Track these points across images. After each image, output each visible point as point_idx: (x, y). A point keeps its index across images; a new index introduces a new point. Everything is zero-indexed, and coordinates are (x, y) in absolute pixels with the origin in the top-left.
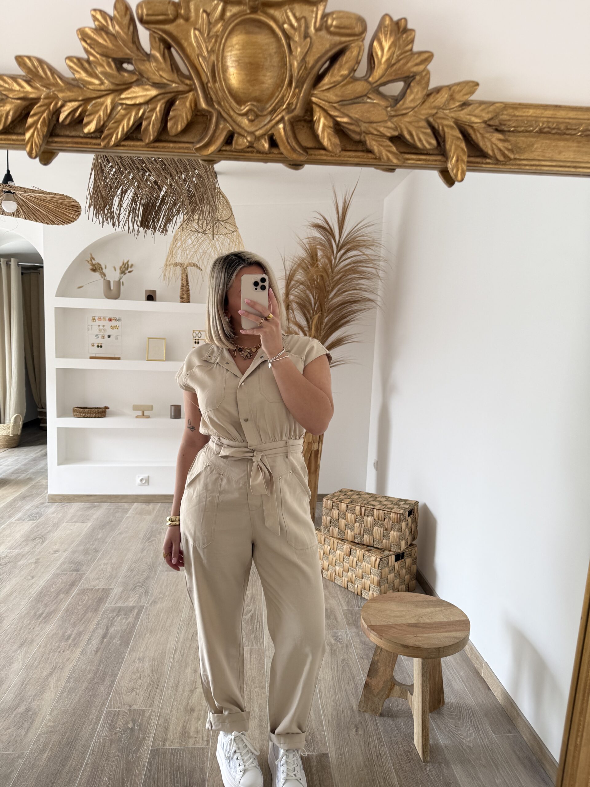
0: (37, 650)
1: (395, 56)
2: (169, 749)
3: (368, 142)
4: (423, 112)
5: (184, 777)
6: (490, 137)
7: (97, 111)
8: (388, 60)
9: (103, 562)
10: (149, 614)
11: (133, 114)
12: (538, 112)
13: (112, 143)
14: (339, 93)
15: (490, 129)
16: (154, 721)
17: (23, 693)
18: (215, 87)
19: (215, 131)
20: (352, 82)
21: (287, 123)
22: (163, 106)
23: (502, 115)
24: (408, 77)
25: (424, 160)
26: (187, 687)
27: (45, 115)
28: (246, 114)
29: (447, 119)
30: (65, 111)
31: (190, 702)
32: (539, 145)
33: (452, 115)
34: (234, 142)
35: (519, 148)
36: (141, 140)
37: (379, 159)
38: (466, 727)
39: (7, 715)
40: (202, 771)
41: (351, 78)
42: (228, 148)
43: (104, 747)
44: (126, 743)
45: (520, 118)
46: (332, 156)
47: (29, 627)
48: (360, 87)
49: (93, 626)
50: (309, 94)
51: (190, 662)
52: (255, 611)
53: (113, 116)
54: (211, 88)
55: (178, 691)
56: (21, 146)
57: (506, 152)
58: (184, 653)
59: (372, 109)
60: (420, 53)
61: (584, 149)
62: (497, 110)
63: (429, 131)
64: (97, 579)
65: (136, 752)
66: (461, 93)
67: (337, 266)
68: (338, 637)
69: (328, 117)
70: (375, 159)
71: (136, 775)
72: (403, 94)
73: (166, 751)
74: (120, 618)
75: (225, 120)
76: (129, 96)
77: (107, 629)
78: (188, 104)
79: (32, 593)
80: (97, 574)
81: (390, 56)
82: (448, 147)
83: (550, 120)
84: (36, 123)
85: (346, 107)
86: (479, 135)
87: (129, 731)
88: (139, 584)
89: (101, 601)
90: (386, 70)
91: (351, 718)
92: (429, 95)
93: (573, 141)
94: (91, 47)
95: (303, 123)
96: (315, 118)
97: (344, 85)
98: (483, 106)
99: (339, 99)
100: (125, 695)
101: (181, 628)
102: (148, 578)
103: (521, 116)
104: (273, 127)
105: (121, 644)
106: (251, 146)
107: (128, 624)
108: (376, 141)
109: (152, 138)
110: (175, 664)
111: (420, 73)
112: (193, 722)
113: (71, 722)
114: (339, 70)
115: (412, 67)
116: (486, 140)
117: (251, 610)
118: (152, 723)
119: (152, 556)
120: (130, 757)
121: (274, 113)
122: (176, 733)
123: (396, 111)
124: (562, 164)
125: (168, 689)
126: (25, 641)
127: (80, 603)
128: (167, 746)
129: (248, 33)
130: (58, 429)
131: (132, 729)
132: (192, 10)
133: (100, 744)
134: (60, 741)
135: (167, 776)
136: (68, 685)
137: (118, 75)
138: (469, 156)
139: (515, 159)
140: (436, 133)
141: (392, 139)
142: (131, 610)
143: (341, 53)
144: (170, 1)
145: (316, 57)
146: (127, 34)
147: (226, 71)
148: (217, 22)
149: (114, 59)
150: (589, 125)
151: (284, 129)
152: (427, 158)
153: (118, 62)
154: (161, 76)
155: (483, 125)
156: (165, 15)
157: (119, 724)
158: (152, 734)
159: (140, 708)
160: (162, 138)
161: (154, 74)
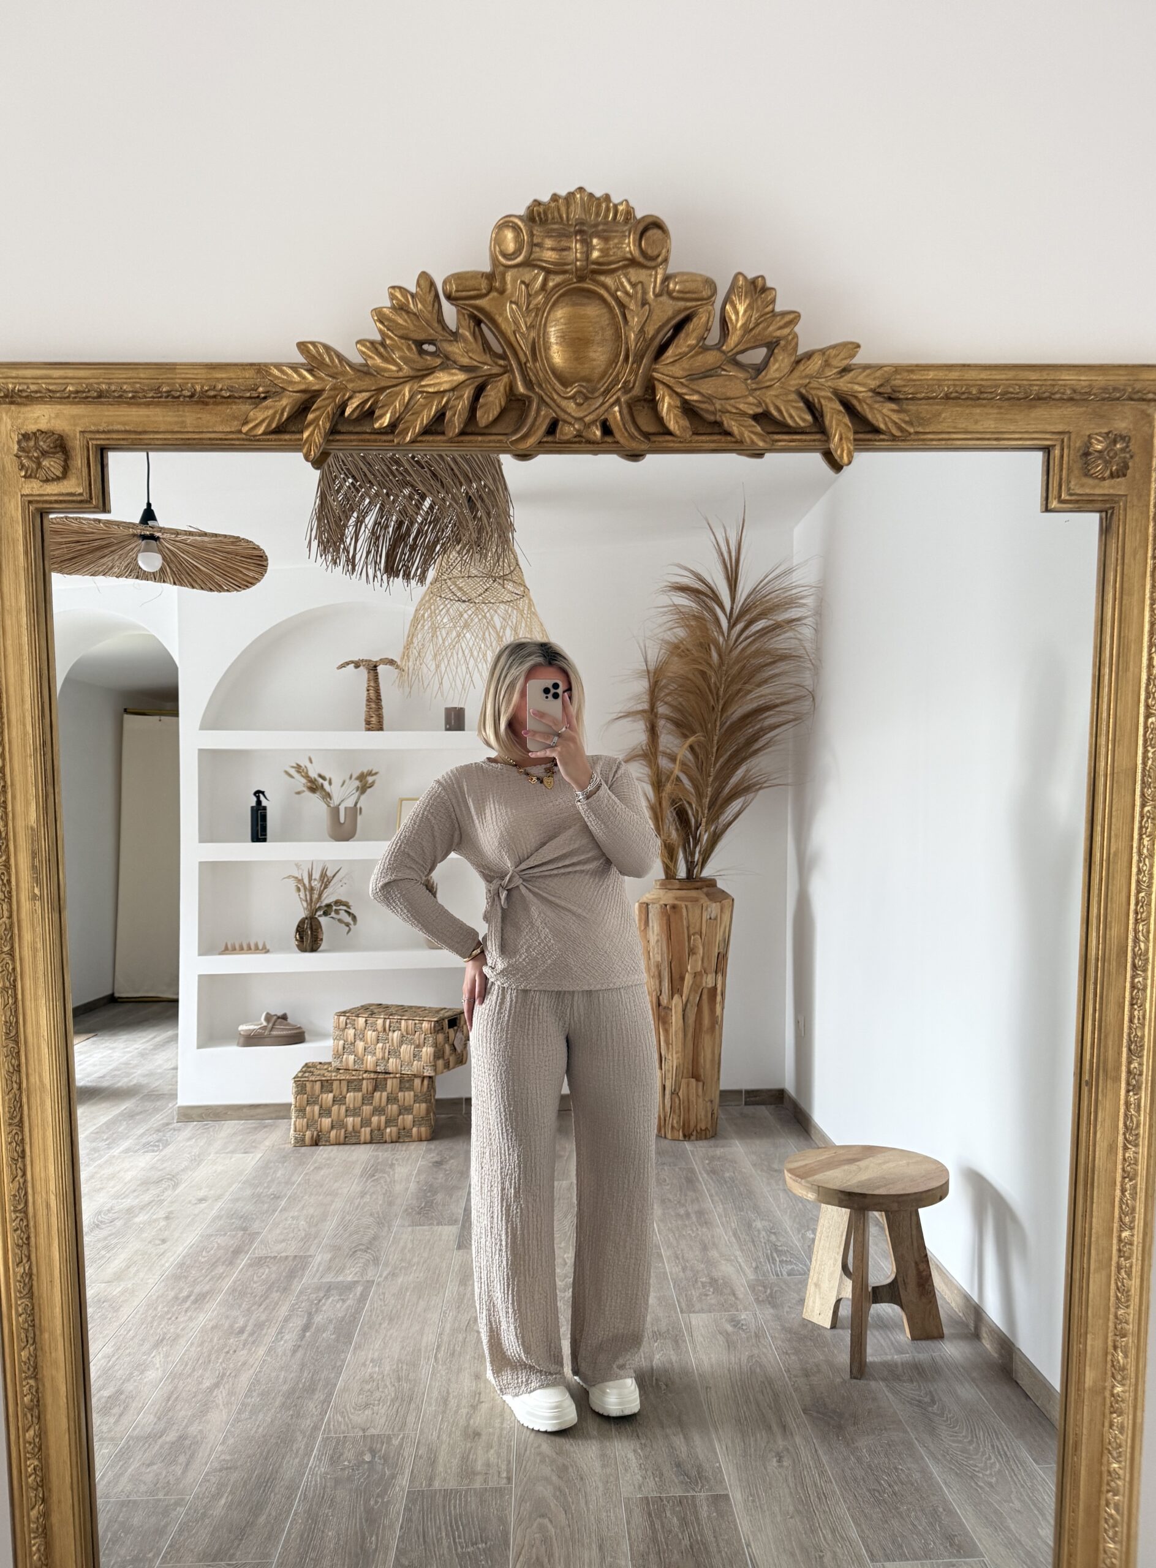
0: (187, 1350)
1: (753, 319)
2: (440, 1490)
3: (726, 423)
4: (792, 382)
5: (470, 1530)
6: (880, 408)
7: (393, 403)
8: (743, 325)
9: (291, 1214)
10: (384, 1294)
11: (436, 402)
12: (941, 375)
13: (408, 439)
14: (687, 367)
15: (879, 399)
16: (408, 1451)
17: (170, 1413)
18: (535, 367)
19: (535, 419)
20: (701, 353)
21: (624, 406)
22: (472, 392)
23: (895, 379)
24: (771, 342)
25: (799, 440)
26: (464, 1402)
27: (329, 409)
28: (573, 397)
29: (824, 390)
30: (353, 403)
31: (472, 1422)
32: (948, 414)
33: (829, 384)
34: (558, 431)
35: (922, 419)
36: (443, 433)
37: (741, 442)
38: (983, 1455)
39: (148, 1443)
40: (503, 1520)
41: (700, 347)
42: (550, 439)
43: (324, 1488)
44: (363, 1482)
45: (918, 383)
46: (680, 442)
47: (169, 1315)
48: (711, 358)
49: (283, 1310)
50: (650, 369)
51: (467, 1365)
53: (411, 407)
54: (530, 368)
55: (449, 1407)
56: (295, 447)
57: (903, 425)
58: (454, 1351)
59: (727, 383)
60: (784, 314)
61: (1008, 416)
62: (886, 376)
63: (801, 405)
64: (283, 1241)
65: (385, 1491)
66: (840, 357)
68: (739, 1322)
69: (675, 395)
70: (736, 442)
71: (384, 1528)
72: (766, 363)
73: (436, 1493)
74: (331, 1299)
75: (547, 404)
76: (432, 382)
77: (310, 1315)
78: (502, 389)
79: (167, 1265)
80: (281, 1233)
81: (747, 321)
82: (827, 422)
84: (318, 418)
85: (696, 382)
86: (865, 406)
87: (366, 1466)
88: (361, 1247)
89: (293, 1274)
90: (743, 336)
91: (768, 1442)
92: (798, 362)
93: (992, 407)
94: (389, 330)
95: (642, 403)
96: (658, 398)
97: (692, 357)
98: (868, 371)
99: (686, 373)
100: (352, 1414)
101: (445, 1313)
102: (375, 1238)
103: (920, 380)
104: (606, 410)
105: (337, 1340)
106: (579, 435)
107: (348, 1308)
108: (736, 420)
109: (456, 431)
110: (440, 1367)
111: (785, 337)
112: (480, 1452)
113: (261, 1454)
114: (685, 340)
115: (773, 330)
116: (876, 412)
118: (406, 1454)
119: (380, 1202)
120: (372, 1503)
121: (608, 394)
122: (451, 1468)
123: (757, 383)
125: (430, 1405)
126: (164, 1338)
127: (255, 1279)
128: (437, 1485)
129: (574, 304)
130: (200, 976)
131: (371, 1464)
132: (509, 283)
133: (316, 1484)
134: (245, 1482)
135: (440, 1529)
136: (249, 1400)
137: (419, 359)
138: (856, 433)
139: (917, 433)
140: (810, 407)
141: (756, 417)
142: (350, 1287)
143: (687, 319)
144: (483, 274)
145: (656, 327)
146: (431, 313)
147: (549, 349)
148: (537, 293)
149: (415, 342)
150: (1010, 386)
151: (620, 412)
152: (804, 437)
153: (419, 344)
154: (471, 358)
155: (870, 394)
156: (478, 290)
157: (347, 1457)
158: (407, 1470)
159: (382, 1433)
160: (469, 430)
161: (463, 356)
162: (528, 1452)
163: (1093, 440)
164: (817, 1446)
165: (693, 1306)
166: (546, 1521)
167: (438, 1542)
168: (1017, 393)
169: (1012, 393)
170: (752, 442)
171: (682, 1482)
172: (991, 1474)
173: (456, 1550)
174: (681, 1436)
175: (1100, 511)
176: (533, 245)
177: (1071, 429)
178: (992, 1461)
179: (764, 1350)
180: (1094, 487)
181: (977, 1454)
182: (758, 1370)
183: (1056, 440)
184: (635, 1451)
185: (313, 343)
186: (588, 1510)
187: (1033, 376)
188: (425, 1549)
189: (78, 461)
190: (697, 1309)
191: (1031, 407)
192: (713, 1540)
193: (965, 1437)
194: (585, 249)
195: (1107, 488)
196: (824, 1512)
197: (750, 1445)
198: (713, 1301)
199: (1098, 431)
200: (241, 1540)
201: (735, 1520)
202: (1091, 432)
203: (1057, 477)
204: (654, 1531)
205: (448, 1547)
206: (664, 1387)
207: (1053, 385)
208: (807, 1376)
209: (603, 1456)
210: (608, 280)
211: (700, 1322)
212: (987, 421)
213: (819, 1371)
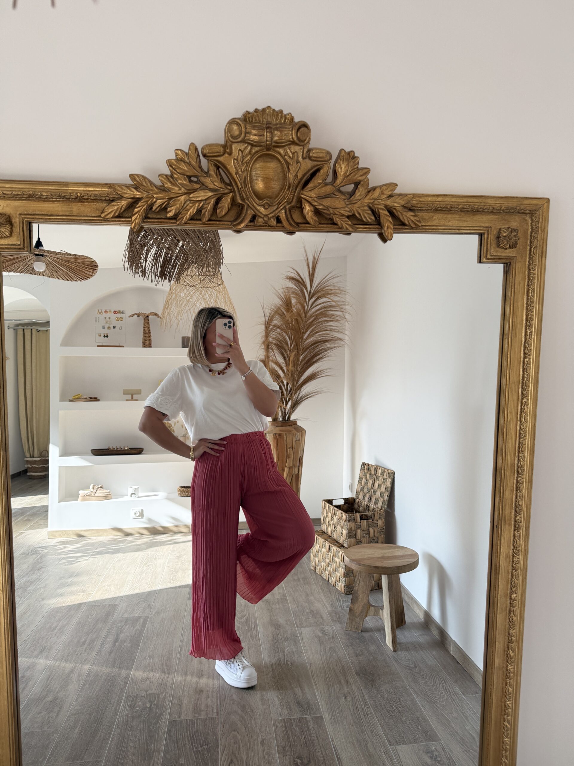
0: (57, 654)
1: (348, 171)
2: (185, 720)
3: (334, 219)
4: (366, 201)
5: (200, 739)
6: (406, 214)
7: (176, 205)
8: (345, 174)
9: (107, 584)
10: (154, 623)
11: (197, 205)
12: (433, 199)
13: (184, 222)
14: (317, 193)
15: (406, 210)
17: (49, 687)
18: (246, 190)
19: (245, 215)
20: (324, 186)
21: (287, 210)
22: (215, 201)
23: (413, 201)
24: (357, 182)
25: (368, 228)
27: (145, 207)
28: (263, 205)
29: (380, 205)
30: (157, 204)
31: (199, 685)
32: (436, 218)
33: (383, 202)
34: (256, 221)
35: (424, 219)
36: (200, 220)
37: (341, 228)
38: (439, 691)
39: (38, 703)
40: (215, 734)
41: (324, 184)
42: (251, 224)
43: (127, 722)
44: (146, 718)
45: (423, 203)
46: (313, 227)
47: (47, 637)
48: (328, 189)
49: (104, 633)
50: (299, 193)
52: (249, 615)
53: (184, 207)
54: (243, 191)
55: (188, 678)
57: (416, 222)
59: (336, 201)
60: (363, 169)
61: (464, 219)
62: (409, 199)
63: (370, 212)
65: (157, 722)
66: (388, 190)
67: (308, 312)
68: (324, 631)
69: (311, 206)
70: (339, 228)
71: (158, 740)
72: (354, 192)
73: (182, 721)
74: (127, 626)
75: (251, 208)
76: (195, 196)
77: (118, 635)
78: (229, 200)
79: (45, 611)
81: (346, 172)
82: (381, 220)
83: (441, 203)
84: (139, 211)
85: (321, 200)
86: (399, 213)
87: (148, 709)
88: (142, 600)
89: (109, 614)
90: (344, 179)
91: (340, 689)
92: (369, 192)
93: (457, 214)
94: (175, 170)
95: (296, 208)
96: (303, 207)
97: (320, 188)
98: (401, 197)
99: (318, 196)
100: (140, 683)
101: (184, 631)
103: (424, 201)
104: (279, 212)
105: (131, 646)
106: (266, 223)
107: (137, 630)
108: (340, 218)
109: (207, 219)
110: (182, 658)
111: (363, 180)
112: (203, 700)
113: (95, 706)
114: (316, 180)
115: (358, 177)
116: (404, 216)
117: (246, 615)
118: (167, 702)
119: (150, 577)
120: (151, 727)
121: (280, 204)
122: (189, 708)
123: (350, 201)
124: (450, 228)
126: (45, 648)
127: (90, 617)
128: (183, 717)
129: (265, 162)
130: (59, 467)
131: (150, 708)
132: (233, 150)
133: (123, 720)
134: (88, 720)
135: (185, 739)
136: (88, 678)
137: (190, 184)
138: (394, 225)
139: (422, 226)
140: (374, 212)
141: (348, 217)
142: (138, 619)
143: (318, 170)
144: (221, 145)
145: (304, 173)
146: (196, 163)
147: (252, 182)
148: (246, 155)
149: (187, 176)
150: (465, 205)
151: (286, 213)
152: (370, 226)
153: (189, 177)
154: (215, 185)
155: (402, 208)
156: (219, 153)
157: (138, 705)
158: (168, 710)
159: (155, 692)
160: (213, 218)
161: (211, 184)
162: (226, 699)
163: (501, 231)
164: (363, 690)
165: (303, 624)
166: (236, 733)
167: (184, 746)
168: (468, 209)
169: (465, 208)
170: (347, 229)
171: (300, 711)
172: (443, 701)
173: (193, 749)
174: (299, 688)
175: (504, 263)
176: (246, 133)
177: (492, 225)
178: (443, 694)
179: (337, 644)
180: (502, 252)
181: (436, 691)
182: (334, 654)
183: (485, 230)
184: (277, 696)
185: (137, 175)
186: (256, 727)
187: (476, 200)
188: (178, 750)
189: (17, 229)
190: (304, 626)
191: (476, 215)
192: (316, 738)
193: (430, 683)
194: (271, 136)
195: (509, 253)
196: (367, 722)
197: (332, 691)
198: (312, 621)
199: (504, 227)
200: (87, 749)
201: (326, 728)
202: (501, 227)
203: (485, 247)
204: (288, 736)
205: (190, 748)
206: (290, 664)
207: (484, 205)
208: (357, 656)
209: (262, 699)
210: (281, 151)
211: (306, 632)
212: (454, 220)
213: (362, 654)
